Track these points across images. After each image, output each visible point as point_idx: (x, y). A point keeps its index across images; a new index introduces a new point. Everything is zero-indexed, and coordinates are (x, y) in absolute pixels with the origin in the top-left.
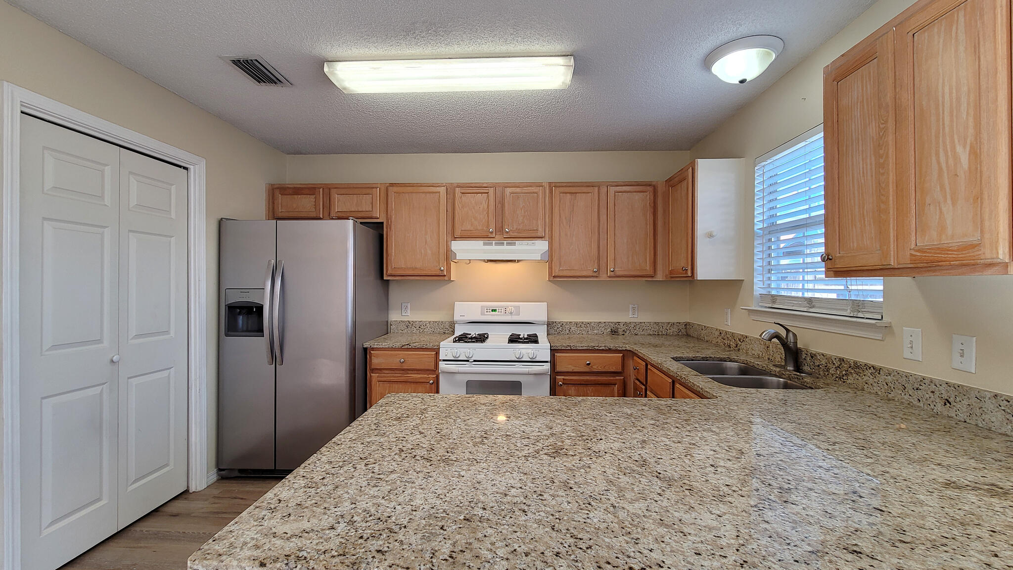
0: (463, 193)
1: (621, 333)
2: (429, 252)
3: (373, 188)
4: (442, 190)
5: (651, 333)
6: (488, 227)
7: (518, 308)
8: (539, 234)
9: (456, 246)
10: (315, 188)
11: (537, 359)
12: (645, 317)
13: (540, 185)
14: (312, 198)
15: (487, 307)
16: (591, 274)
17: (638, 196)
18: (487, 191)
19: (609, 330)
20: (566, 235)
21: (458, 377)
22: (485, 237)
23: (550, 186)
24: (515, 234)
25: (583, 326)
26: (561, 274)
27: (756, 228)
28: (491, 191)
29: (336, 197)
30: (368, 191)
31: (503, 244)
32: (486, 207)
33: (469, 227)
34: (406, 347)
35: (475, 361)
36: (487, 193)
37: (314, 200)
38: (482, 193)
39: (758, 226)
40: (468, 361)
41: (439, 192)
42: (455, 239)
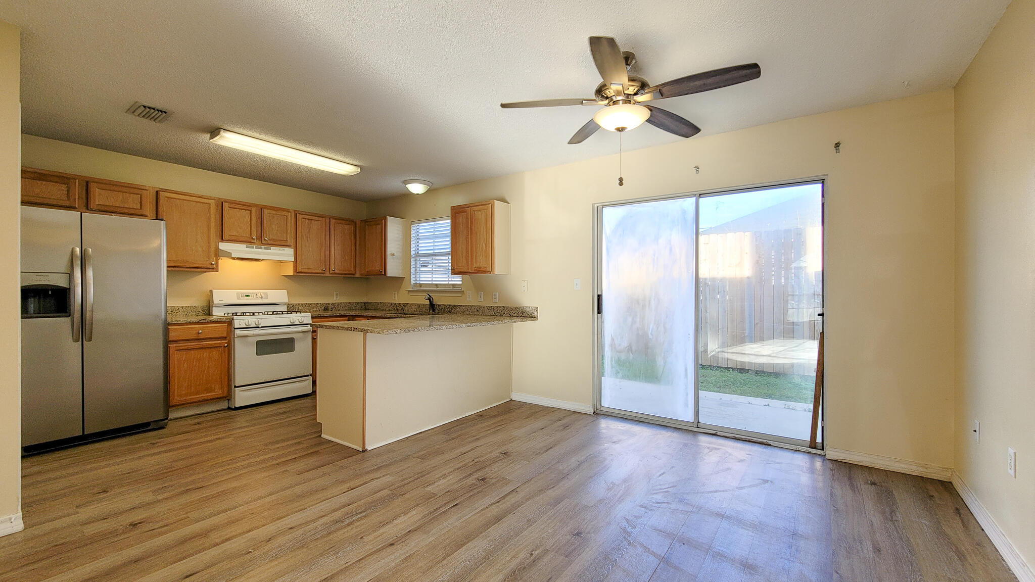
0: (230, 207)
1: (330, 309)
2: (200, 249)
3: (143, 189)
4: (212, 203)
5: (347, 309)
6: (251, 234)
7: (266, 294)
8: (288, 244)
9: (223, 246)
10: (69, 179)
11: (304, 323)
12: (343, 300)
13: (288, 211)
14: (64, 187)
15: (241, 293)
16: (320, 271)
17: (347, 227)
18: (250, 209)
19: (323, 308)
20: (306, 246)
21: (250, 339)
22: (249, 242)
23: (294, 213)
24: (272, 242)
25: (307, 306)
26: (303, 271)
27: (412, 253)
28: (254, 210)
29: (96, 191)
30: (136, 191)
31: (261, 248)
32: (249, 220)
33: (235, 233)
34: (203, 321)
35: (262, 327)
36: (250, 210)
37: (66, 189)
38: (246, 210)
39: (413, 253)
40: (258, 327)
41: (209, 204)
42: (222, 240)
